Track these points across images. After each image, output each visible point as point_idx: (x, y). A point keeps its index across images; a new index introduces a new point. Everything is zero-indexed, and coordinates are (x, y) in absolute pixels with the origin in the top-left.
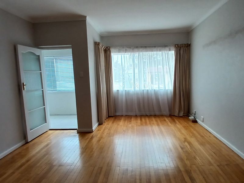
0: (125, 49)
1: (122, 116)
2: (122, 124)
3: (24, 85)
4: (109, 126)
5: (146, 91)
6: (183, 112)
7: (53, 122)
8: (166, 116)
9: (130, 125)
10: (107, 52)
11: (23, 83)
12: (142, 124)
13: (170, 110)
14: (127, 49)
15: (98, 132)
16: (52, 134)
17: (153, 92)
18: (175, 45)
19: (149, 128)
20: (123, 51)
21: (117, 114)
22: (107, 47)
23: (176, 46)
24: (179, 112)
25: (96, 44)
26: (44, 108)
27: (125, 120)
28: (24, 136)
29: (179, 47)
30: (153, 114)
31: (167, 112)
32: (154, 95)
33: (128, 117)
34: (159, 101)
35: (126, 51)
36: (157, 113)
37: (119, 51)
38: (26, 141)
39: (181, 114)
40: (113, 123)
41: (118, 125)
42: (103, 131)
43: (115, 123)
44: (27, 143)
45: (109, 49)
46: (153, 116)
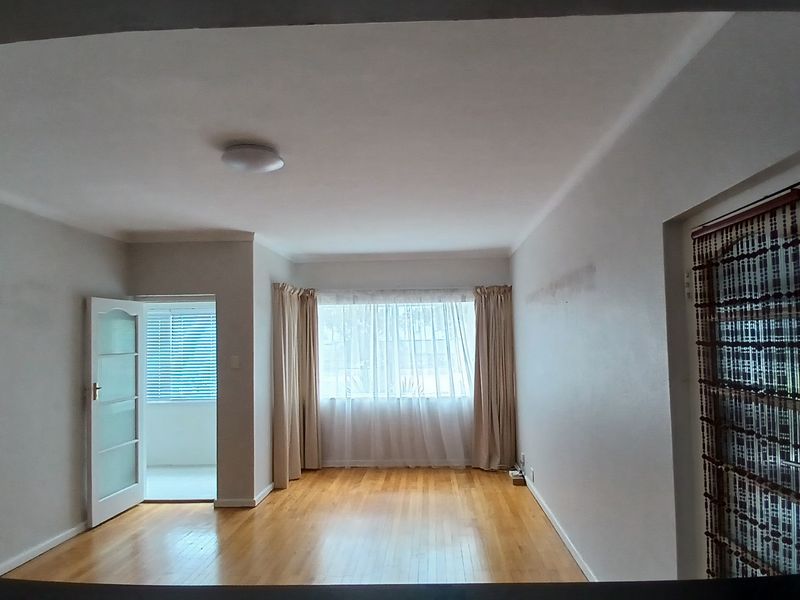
0: (351, 296)
1: (342, 468)
2: (333, 489)
3: (96, 389)
4: (299, 493)
5: (405, 401)
6: (498, 460)
7: (154, 485)
8: (457, 470)
9: (355, 491)
10: (307, 301)
11: (95, 384)
12: (384, 489)
13: (468, 454)
14: (357, 294)
15: (268, 507)
16: (148, 512)
17: (423, 406)
18: (477, 288)
19: (398, 497)
20: (348, 299)
21: (330, 463)
22: (307, 291)
23: (479, 290)
24: (490, 458)
25: (277, 289)
26: (136, 444)
27: (344, 480)
28: (84, 513)
29: (485, 293)
30: (423, 463)
31: (460, 460)
32: (426, 415)
33: (357, 471)
34: (440, 431)
35: (355, 300)
36: (435, 462)
37: (339, 299)
38: (86, 525)
39: (495, 465)
40: (311, 486)
41: (323, 491)
42: (281, 505)
43: (315, 488)
44: (90, 529)
45: (312, 295)
46: (423, 468)
